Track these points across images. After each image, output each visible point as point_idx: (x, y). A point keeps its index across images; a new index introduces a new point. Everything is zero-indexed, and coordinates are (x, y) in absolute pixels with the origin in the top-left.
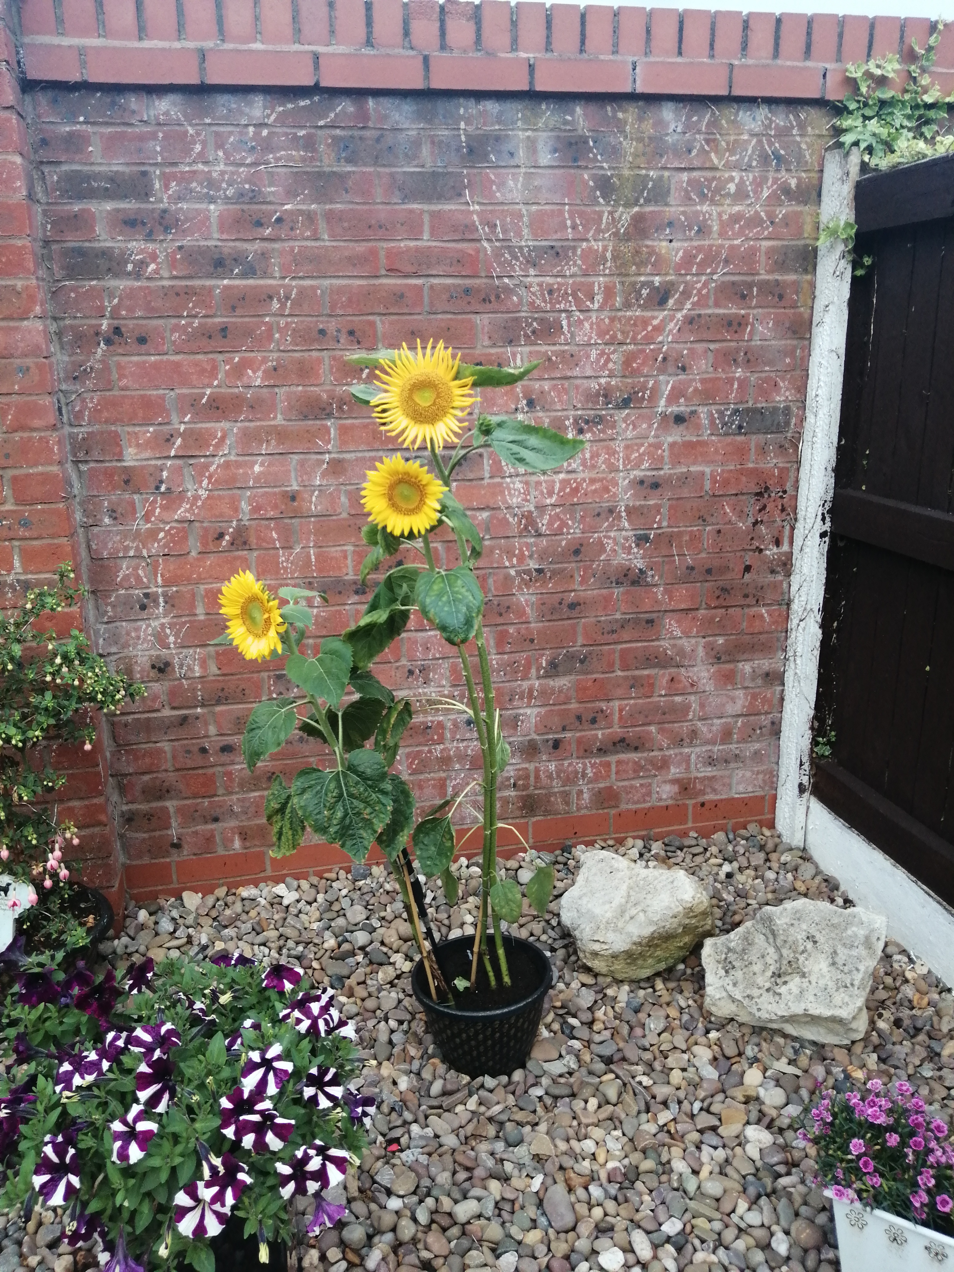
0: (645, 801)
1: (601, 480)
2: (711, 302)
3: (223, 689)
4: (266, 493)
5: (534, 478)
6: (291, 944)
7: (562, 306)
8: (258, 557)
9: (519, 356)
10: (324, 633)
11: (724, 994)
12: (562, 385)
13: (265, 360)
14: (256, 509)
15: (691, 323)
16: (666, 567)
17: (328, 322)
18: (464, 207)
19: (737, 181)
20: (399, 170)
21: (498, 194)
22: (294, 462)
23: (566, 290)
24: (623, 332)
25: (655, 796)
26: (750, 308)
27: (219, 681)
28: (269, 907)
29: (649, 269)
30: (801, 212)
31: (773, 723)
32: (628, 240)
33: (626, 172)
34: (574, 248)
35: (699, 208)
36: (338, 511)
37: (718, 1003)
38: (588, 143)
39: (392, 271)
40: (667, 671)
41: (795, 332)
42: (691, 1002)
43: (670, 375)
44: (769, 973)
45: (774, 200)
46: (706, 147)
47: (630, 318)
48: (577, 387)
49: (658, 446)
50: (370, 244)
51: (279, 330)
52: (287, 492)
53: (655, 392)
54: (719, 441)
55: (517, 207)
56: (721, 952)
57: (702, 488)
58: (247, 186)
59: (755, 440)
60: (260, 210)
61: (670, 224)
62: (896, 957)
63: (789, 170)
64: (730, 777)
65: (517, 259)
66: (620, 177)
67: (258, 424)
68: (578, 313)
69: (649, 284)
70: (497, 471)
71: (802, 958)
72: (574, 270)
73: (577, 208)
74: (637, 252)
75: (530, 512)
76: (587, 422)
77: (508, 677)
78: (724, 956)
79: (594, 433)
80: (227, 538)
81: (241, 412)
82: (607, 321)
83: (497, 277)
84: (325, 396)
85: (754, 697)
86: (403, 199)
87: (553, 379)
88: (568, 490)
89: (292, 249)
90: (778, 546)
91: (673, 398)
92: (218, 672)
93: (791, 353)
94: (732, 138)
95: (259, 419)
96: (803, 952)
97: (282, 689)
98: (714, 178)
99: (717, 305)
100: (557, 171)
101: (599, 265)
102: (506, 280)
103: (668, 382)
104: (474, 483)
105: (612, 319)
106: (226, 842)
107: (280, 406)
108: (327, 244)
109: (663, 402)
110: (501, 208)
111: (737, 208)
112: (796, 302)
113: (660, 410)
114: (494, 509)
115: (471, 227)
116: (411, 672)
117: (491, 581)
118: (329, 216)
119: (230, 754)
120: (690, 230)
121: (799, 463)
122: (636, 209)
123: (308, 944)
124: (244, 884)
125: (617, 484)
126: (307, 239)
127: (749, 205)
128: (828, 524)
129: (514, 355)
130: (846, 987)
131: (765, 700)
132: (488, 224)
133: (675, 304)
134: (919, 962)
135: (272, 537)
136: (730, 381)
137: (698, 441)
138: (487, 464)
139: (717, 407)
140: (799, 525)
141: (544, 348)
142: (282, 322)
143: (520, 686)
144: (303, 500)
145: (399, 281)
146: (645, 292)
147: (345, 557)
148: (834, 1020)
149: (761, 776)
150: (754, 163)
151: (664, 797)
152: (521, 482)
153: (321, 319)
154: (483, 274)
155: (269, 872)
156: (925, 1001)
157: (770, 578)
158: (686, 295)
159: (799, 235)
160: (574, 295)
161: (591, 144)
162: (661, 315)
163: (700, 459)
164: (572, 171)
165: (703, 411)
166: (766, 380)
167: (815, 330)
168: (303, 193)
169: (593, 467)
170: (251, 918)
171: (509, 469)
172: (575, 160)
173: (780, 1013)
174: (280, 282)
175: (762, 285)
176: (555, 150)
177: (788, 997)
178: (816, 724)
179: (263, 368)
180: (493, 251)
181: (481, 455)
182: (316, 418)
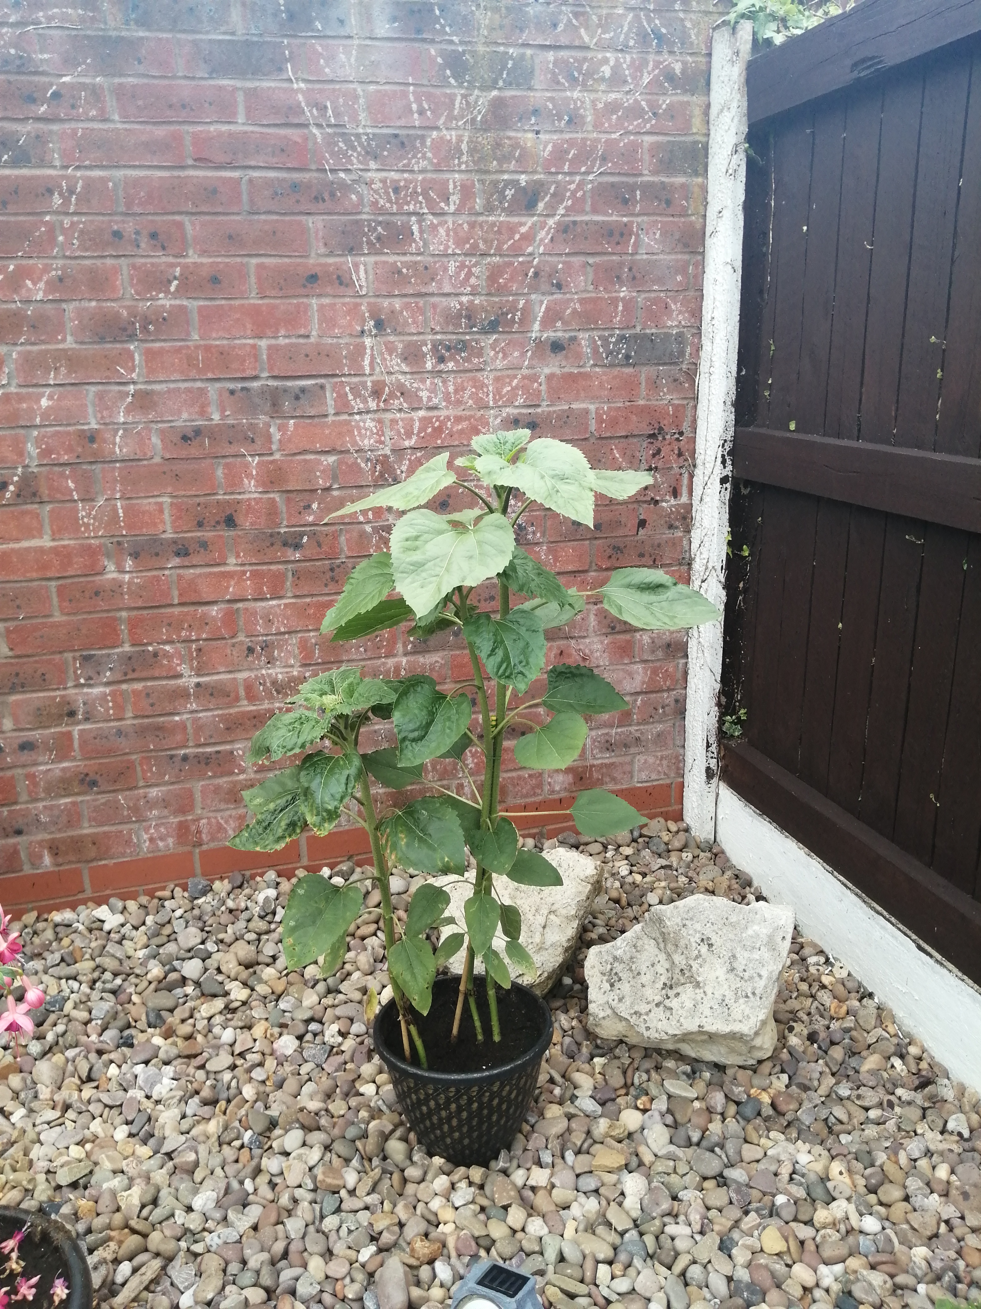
0: (535, 794)
1: (468, 418)
2: (588, 208)
3: (17, 674)
4: (58, 432)
5: (388, 416)
6: (108, 976)
7: (412, 207)
8: (52, 512)
9: (362, 268)
10: (140, 604)
11: (609, 1012)
12: (417, 303)
13: (47, 269)
14: (45, 453)
15: (565, 231)
16: (549, 523)
17: (123, 222)
18: (285, 85)
19: (612, 63)
20: (203, 37)
21: (327, 70)
22: (91, 396)
23: (415, 187)
24: (485, 241)
25: (546, 788)
26: (632, 215)
27: (12, 664)
28: (86, 932)
29: (512, 165)
30: (688, 103)
31: (677, 701)
32: (485, 130)
33: (481, 49)
34: (423, 138)
35: (568, 94)
36: (149, 454)
37: (603, 1023)
38: (433, 10)
39: (201, 161)
40: (555, 644)
41: (686, 245)
42: (574, 1023)
43: (543, 294)
44: (660, 985)
45: (655, 88)
46: (574, 21)
47: (493, 224)
48: (434, 306)
49: (533, 378)
50: (172, 128)
51: (64, 231)
52: (84, 431)
53: (527, 314)
54: (605, 374)
55: (351, 86)
56: (606, 962)
57: (586, 428)
58: (13, 51)
59: (645, 373)
60: (31, 82)
61: (535, 112)
62: (812, 960)
63: (671, 52)
64: (632, 763)
65: (354, 149)
66: (474, 54)
67: (43, 347)
68: (431, 217)
69: (515, 183)
70: (343, 407)
71: (695, 965)
72: (423, 164)
73: (424, 89)
74: (498, 145)
75: (385, 456)
76: (448, 349)
77: (369, 654)
78: (609, 967)
79: (457, 362)
80: (12, 488)
81: (21, 334)
82: (466, 226)
83: (332, 171)
84: (125, 313)
85: (655, 672)
86: (211, 73)
87: (405, 296)
88: (430, 430)
89: (75, 131)
90: (675, 497)
91: (549, 320)
92: (10, 654)
93: (683, 270)
94: (604, 12)
95: (43, 342)
96: (697, 957)
97: (91, 673)
98: (585, 59)
99: (595, 211)
100: (397, 44)
101: (453, 158)
102: (342, 175)
103: (541, 302)
104: (316, 420)
105: (472, 225)
106: (35, 859)
107: (69, 325)
108: (119, 126)
109: (536, 326)
110: (331, 86)
111: (613, 96)
112: (685, 209)
113: (534, 335)
114: (342, 452)
115: (297, 110)
116: (251, 650)
117: (343, 539)
118: (120, 92)
119: (32, 753)
120: (560, 119)
121: (696, 399)
122: (495, 93)
123: (129, 975)
124: (58, 908)
125: (488, 424)
126: (92, 120)
127: (628, 93)
128: (729, 468)
129: (356, 266)
130: (747, 997)
131: (667, 675)
132: (316, 105)
133: (545, 208)
134: (838, 964)
135: (68, 487)
136: (614, 301)
137: (580, 373)
138: (330, 397)
139: (600, 333)
140: (698, 472)
141: (392, 259)
142: (67, 222)
143: (384, 664)
144: (105, 441)
145: (210, 173)
146: (509, 193)
147: (161, 511)
148: (734, 1036)
149: (665, 762)
150: (631, 43)
151: (557, 788)
152: (373, 420)
153: (116, 218)
154: (313, 167)
155: (89, 893)
156: (844, 1009)
157: (669, 535)
158: (558, 197)
159: (686, 129)
160: (425, 193)
161: (437, 12)
162: (530, 221)
163: (582, 394)
164: (417, 45)
165: (583, 336)
166: (655, 301)
167: (708, 242)
168: (84, 62)
169: (459, 402)
170: (63, 948)
171: (357, 405)
172: (419, 31)
173: (671, 1032)
174: (60, 173)
175: (647, 188)
176: (394, 19)
177: (680, 1012)
178: (723, 700)
179: (45, 278)
180: (323, 139)
181: (322, 387)
182: (115, 341)
